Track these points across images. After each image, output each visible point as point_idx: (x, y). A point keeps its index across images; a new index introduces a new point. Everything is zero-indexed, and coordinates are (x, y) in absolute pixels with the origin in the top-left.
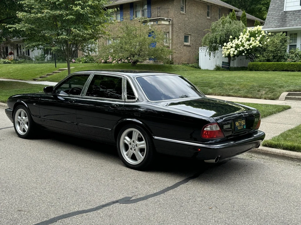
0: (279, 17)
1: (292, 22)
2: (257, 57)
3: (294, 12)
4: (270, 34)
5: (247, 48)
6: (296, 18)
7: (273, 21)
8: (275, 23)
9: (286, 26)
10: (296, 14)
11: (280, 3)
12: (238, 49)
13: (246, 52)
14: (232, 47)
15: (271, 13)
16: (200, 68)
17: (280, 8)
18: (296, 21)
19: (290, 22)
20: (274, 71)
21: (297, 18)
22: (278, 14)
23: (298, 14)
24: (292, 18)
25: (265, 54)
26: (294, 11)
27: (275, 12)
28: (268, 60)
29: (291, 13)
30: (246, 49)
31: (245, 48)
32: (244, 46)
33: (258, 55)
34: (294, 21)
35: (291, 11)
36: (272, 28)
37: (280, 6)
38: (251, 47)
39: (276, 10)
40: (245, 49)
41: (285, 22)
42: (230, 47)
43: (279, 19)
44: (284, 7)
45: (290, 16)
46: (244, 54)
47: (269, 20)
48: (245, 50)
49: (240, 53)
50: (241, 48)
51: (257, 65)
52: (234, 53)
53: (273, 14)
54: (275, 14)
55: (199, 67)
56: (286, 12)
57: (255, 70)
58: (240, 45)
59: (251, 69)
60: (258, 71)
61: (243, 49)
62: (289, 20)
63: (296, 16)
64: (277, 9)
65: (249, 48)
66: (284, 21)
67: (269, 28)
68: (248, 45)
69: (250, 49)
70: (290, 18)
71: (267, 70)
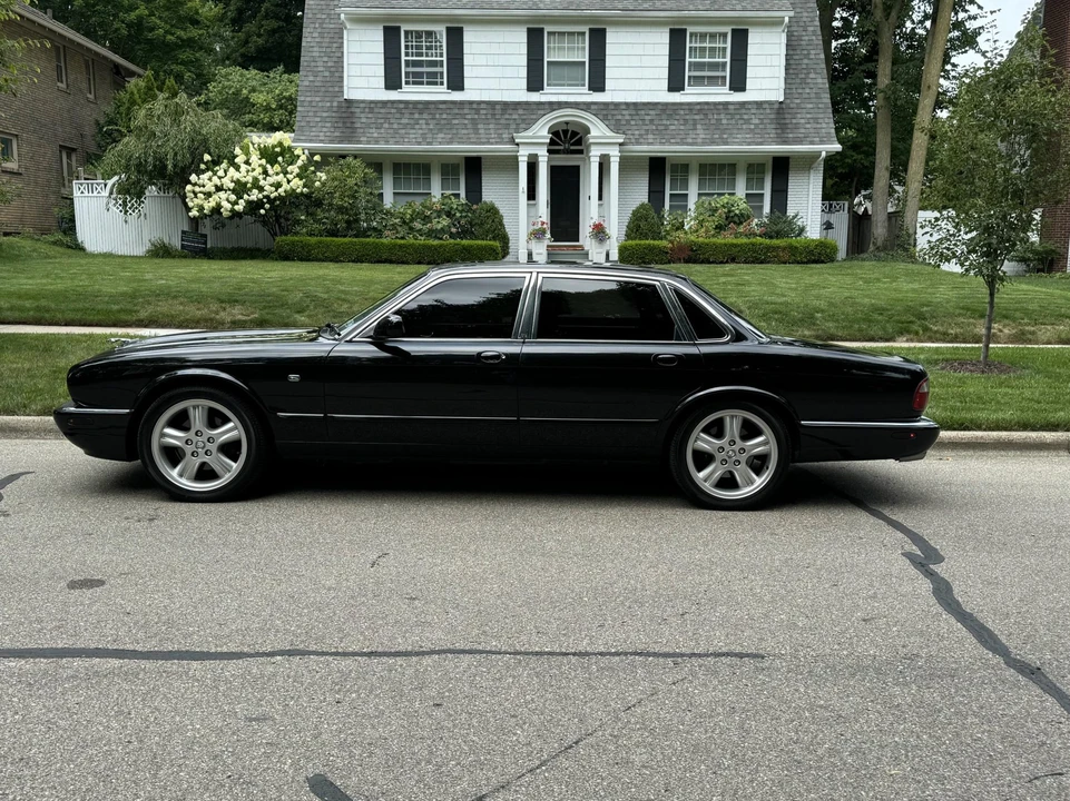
0: (334, 114)
1: (371, 131)
2: (299, 222)
3: (372, 105)
4: (317, 158)
5: (272, 196)
6: (379, 121)
7: (320, 124)
8: (324, 129)
9: (359, 142)
10: (376, 110)
11: (327, 74)
12: (246, 197)
13: (267, 206)
14: (219, 189)
15: (309, 99)
16: (83, 249)
17: (331, 89)
18: (382, 131)
19: (366, 130)
20: (353, 261)
21: (382, 121)
22: (328, 104)
23: (382, 111)
24: (369, 121)
25: (320, 214)
26: (372, 102)
27: (318, 99)
28: (333, 233)
29: (362, 105)
30: (267, 197)
31: (265, 193)
32: (261, 189)
33: (303, 217)
34: (378, 131)
35: (363, 102)
36: (321, 141)
37: (329, 84)
38: (283, 194)
39: (321, 94)
40: (265, 197)
41: (353, 129)
42: (213, 189)
43: (334, 120)
44: (342, 87)
45: (362, 115)
46: (262, 211)
47: (308, 119)
48: (265, 200)
49: (253, 207)
50: (255, 195)
51: (305, 246)
52: (236, 207)
53: (314, 104)
54: (320, 104)
55: (78, 245)
56: (349, 102)
57: (301, 260)
58: (249, 185)
59: (286, 256)
60: (309, 260)
61: (260, 196)
62: (363, 125)
63: (380, 116)
64: (323, 89)
65: (276, 194)
66: (349, 125)
67: (311, 141)
68: (271, 185)
69: (279, 198)
70: (364, 120)
71: (335, 260)
